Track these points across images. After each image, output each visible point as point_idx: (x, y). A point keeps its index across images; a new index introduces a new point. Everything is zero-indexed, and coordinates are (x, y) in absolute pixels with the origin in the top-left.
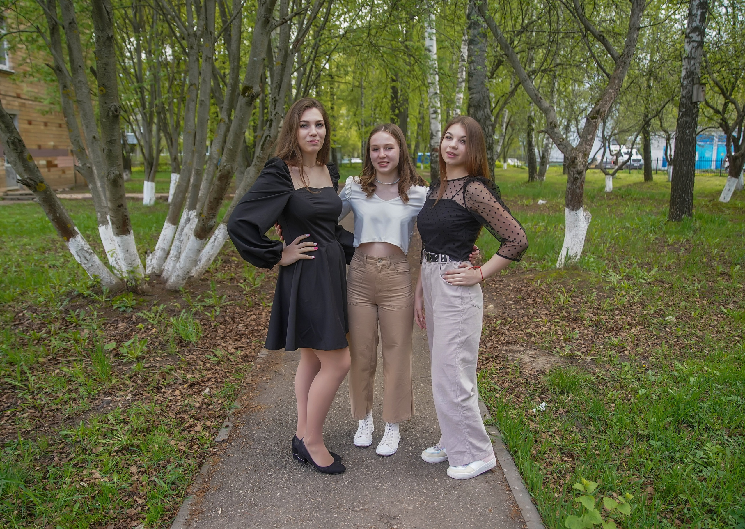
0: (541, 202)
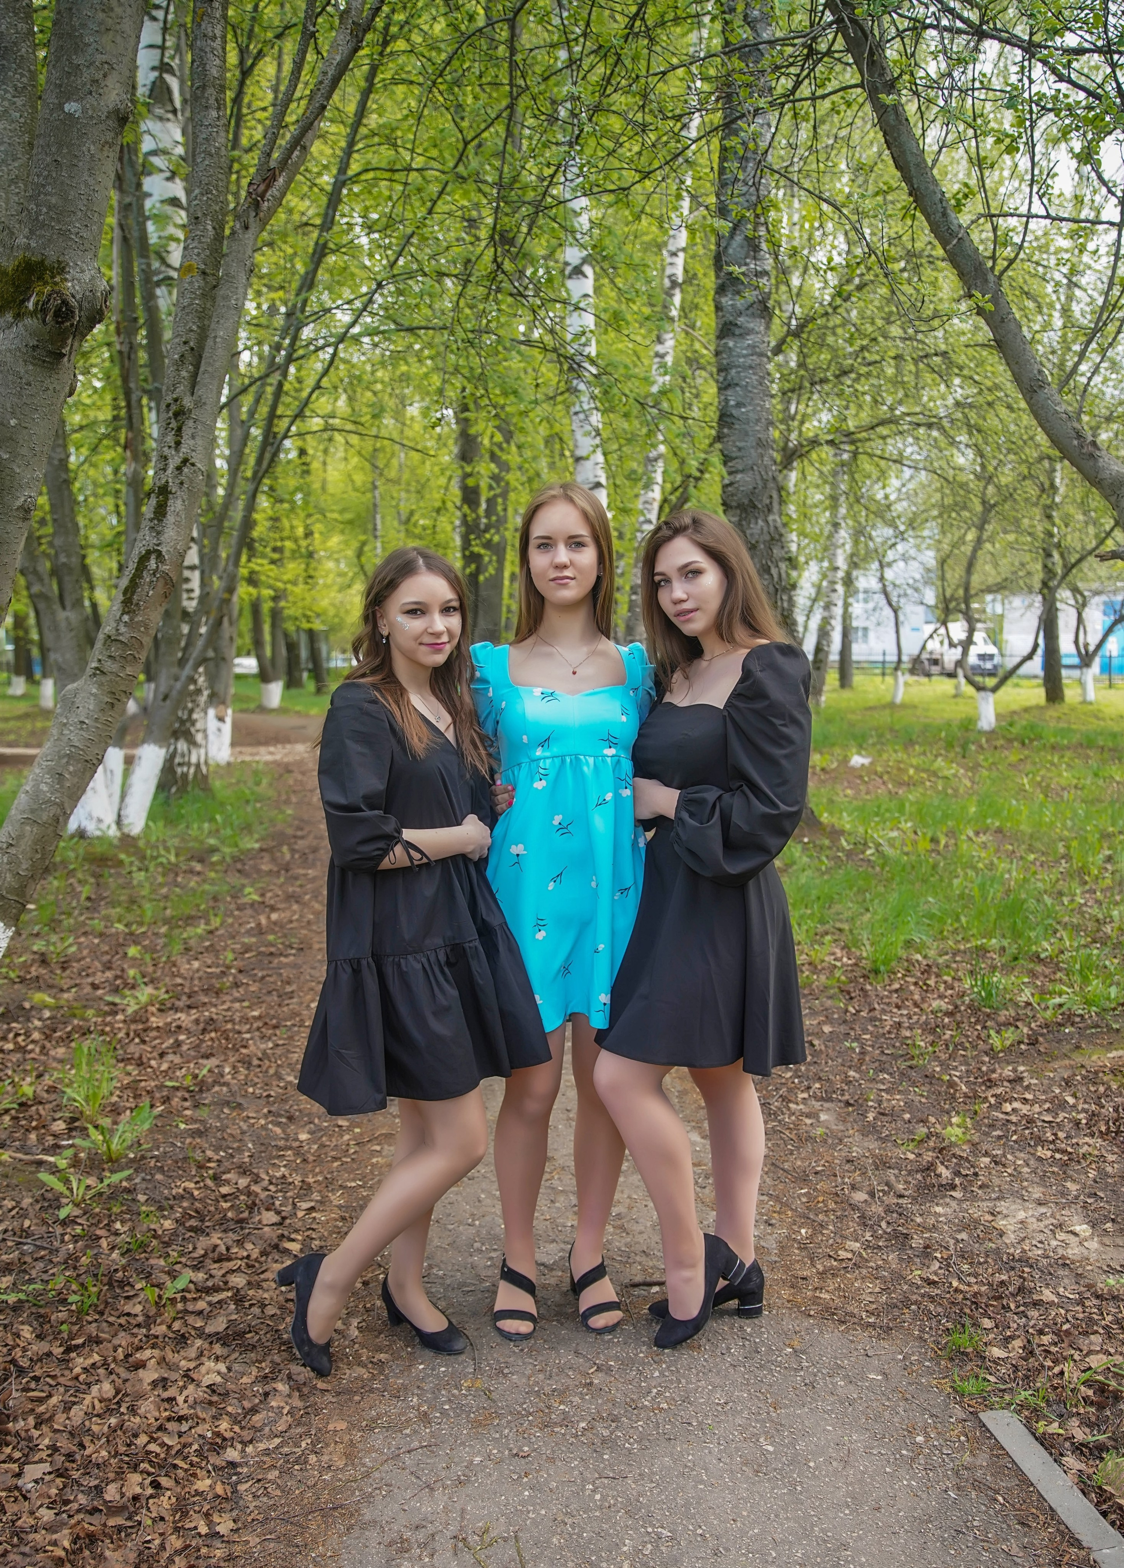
0: (857, 760)
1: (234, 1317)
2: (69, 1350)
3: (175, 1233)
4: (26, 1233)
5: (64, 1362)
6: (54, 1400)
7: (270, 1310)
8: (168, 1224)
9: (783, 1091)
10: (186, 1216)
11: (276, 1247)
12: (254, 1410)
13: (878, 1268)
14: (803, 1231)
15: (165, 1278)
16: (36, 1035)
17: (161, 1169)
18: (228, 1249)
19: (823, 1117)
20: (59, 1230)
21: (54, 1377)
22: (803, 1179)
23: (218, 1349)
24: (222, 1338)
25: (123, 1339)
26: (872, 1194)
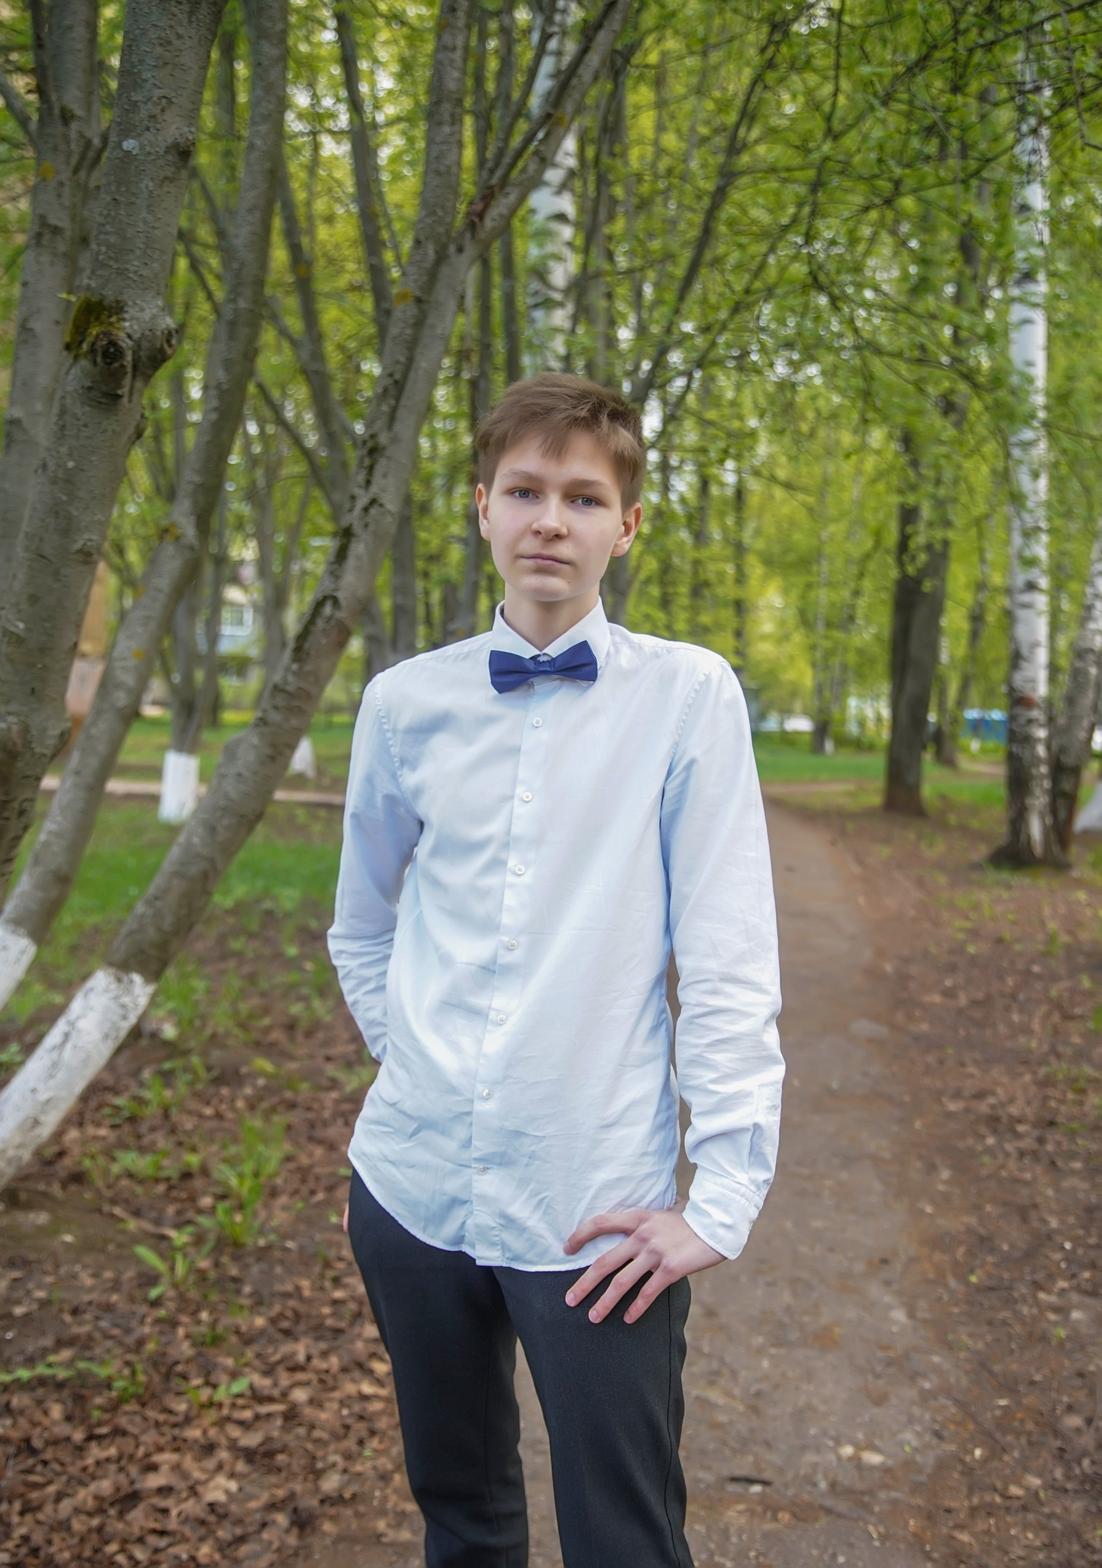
1: (276, 1434)
2: (90, 1438)
3: (262, 1332)
4: (108, 1308)
5: (80, 1450)
6: (52, 1489)
7: (317, 1434)
8: (260, 1322)
9: (1040, 1276)
10: (281, 1316)
11: (360, 1365)
12: (241, 1540)
13: (1051, 1516)
14: (978, 1452)
15: (223, 1378)
16: (240, 1104)
17: (282, 1262)
18: (309, 1358)
19: (1076, 1315)
20: (143, 1309)
21: (62, 1464)
22: (1009, 1387)
23: (241, 1466)
24: (249, 1455)
25: (150, 1438)
26: (1089, 1421)
